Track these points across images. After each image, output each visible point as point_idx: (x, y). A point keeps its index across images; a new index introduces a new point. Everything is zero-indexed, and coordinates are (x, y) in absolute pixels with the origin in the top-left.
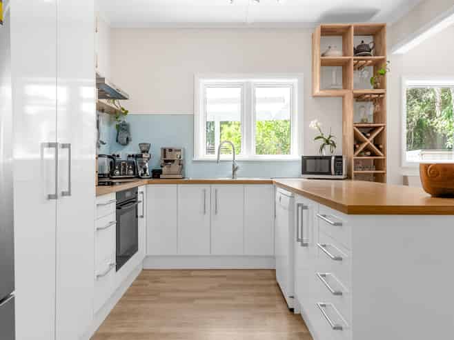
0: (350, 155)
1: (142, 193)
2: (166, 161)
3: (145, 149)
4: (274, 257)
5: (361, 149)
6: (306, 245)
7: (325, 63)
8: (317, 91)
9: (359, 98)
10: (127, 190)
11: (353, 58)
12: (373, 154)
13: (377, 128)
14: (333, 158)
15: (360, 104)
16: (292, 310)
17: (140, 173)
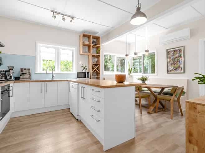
0: (91, 72)
1: (12, 86)
2: (23, 73)
3: (11, 68)
4: (68, 105)
5: (94, 70)
6: (84, 99)
7: (84, 45)
8: (82, 53)
9: (93, 56)
10: (5, 86)
11: (92, 44)
12: (97, 72)
13: (97, 65)
14: (87, 73)
15: (93, 58)
16: (78, 120)
17: (8, 78)
